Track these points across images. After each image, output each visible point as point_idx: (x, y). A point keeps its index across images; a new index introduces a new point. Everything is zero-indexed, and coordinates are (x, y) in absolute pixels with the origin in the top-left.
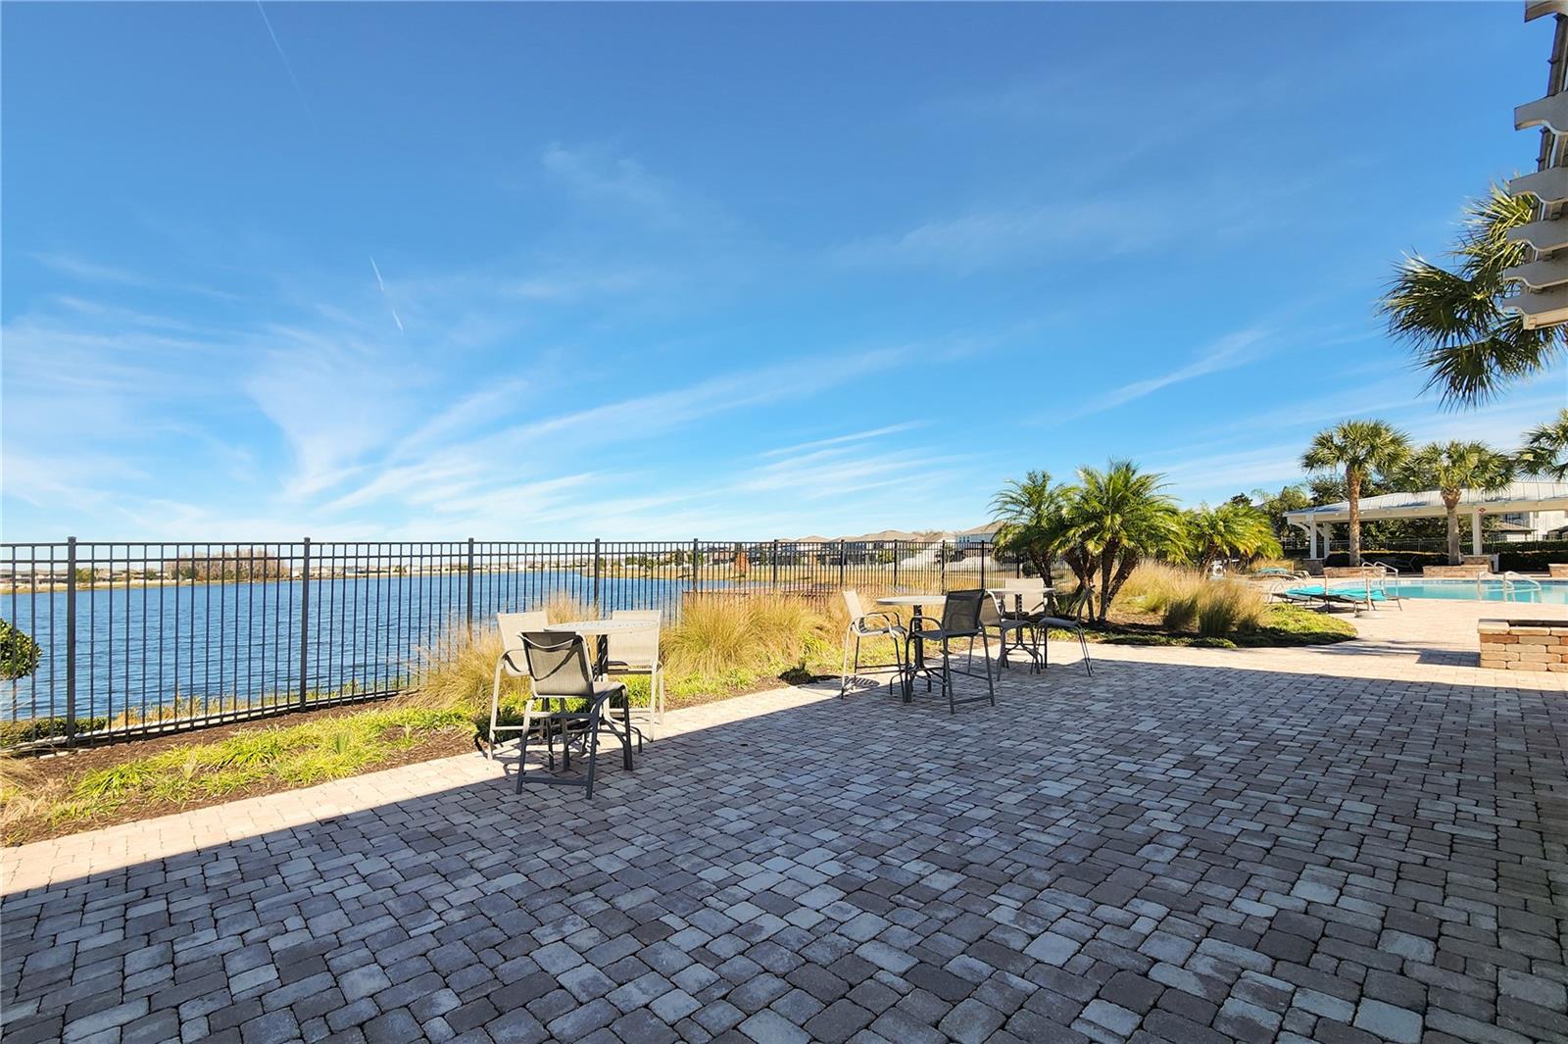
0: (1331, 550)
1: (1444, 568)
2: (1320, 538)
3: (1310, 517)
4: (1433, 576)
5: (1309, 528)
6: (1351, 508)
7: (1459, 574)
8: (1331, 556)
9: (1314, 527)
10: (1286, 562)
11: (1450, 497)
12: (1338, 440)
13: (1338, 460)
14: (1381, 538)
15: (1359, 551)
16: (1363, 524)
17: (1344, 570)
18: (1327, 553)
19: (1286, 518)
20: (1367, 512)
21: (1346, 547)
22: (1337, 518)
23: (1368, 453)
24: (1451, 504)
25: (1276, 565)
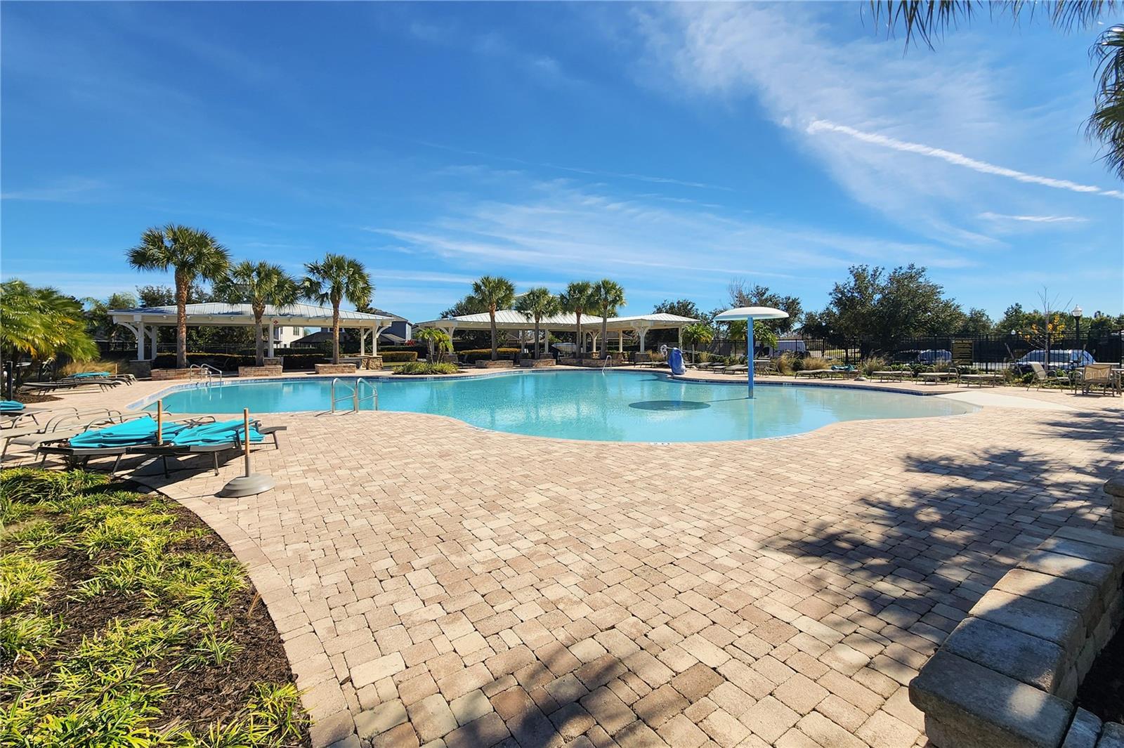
0: (158, 352)
1: (254, 368)
2: (148, 341)
3: (138, 317)
4: (246, 376)
5: (137, 329)
6: (179, 311)
7: (264, 373)
8: (158, 357)
9: (142, 328)
10: (109, 365)
11: (258, 309)
12: (168, 243)
13: (168, 262)
14: (200, 342)
15: (185, 353)
16: (188, 328)
17: (172, 372)
18: (155, 354)
19: (111, 316)
20: (194, 316)
21: (175, 350)
22: (164, 320)
23: (196, 259)
24: (258, 315)
25: (97, 368)
